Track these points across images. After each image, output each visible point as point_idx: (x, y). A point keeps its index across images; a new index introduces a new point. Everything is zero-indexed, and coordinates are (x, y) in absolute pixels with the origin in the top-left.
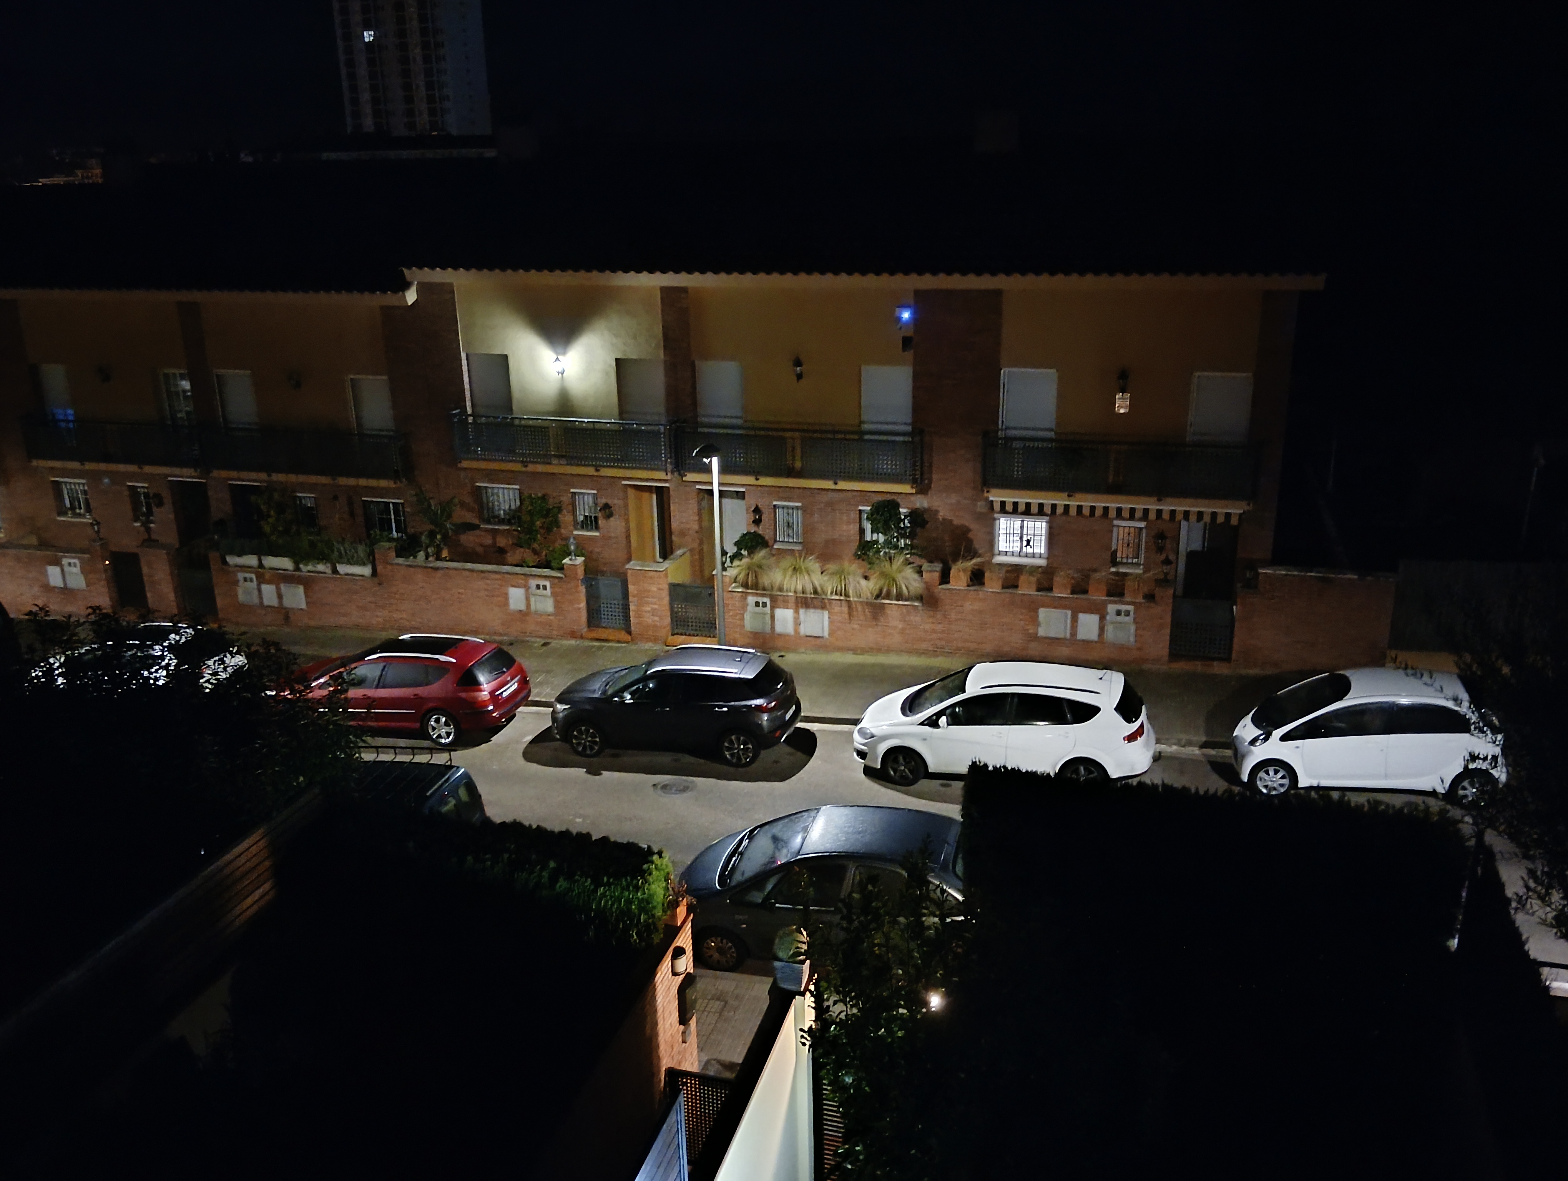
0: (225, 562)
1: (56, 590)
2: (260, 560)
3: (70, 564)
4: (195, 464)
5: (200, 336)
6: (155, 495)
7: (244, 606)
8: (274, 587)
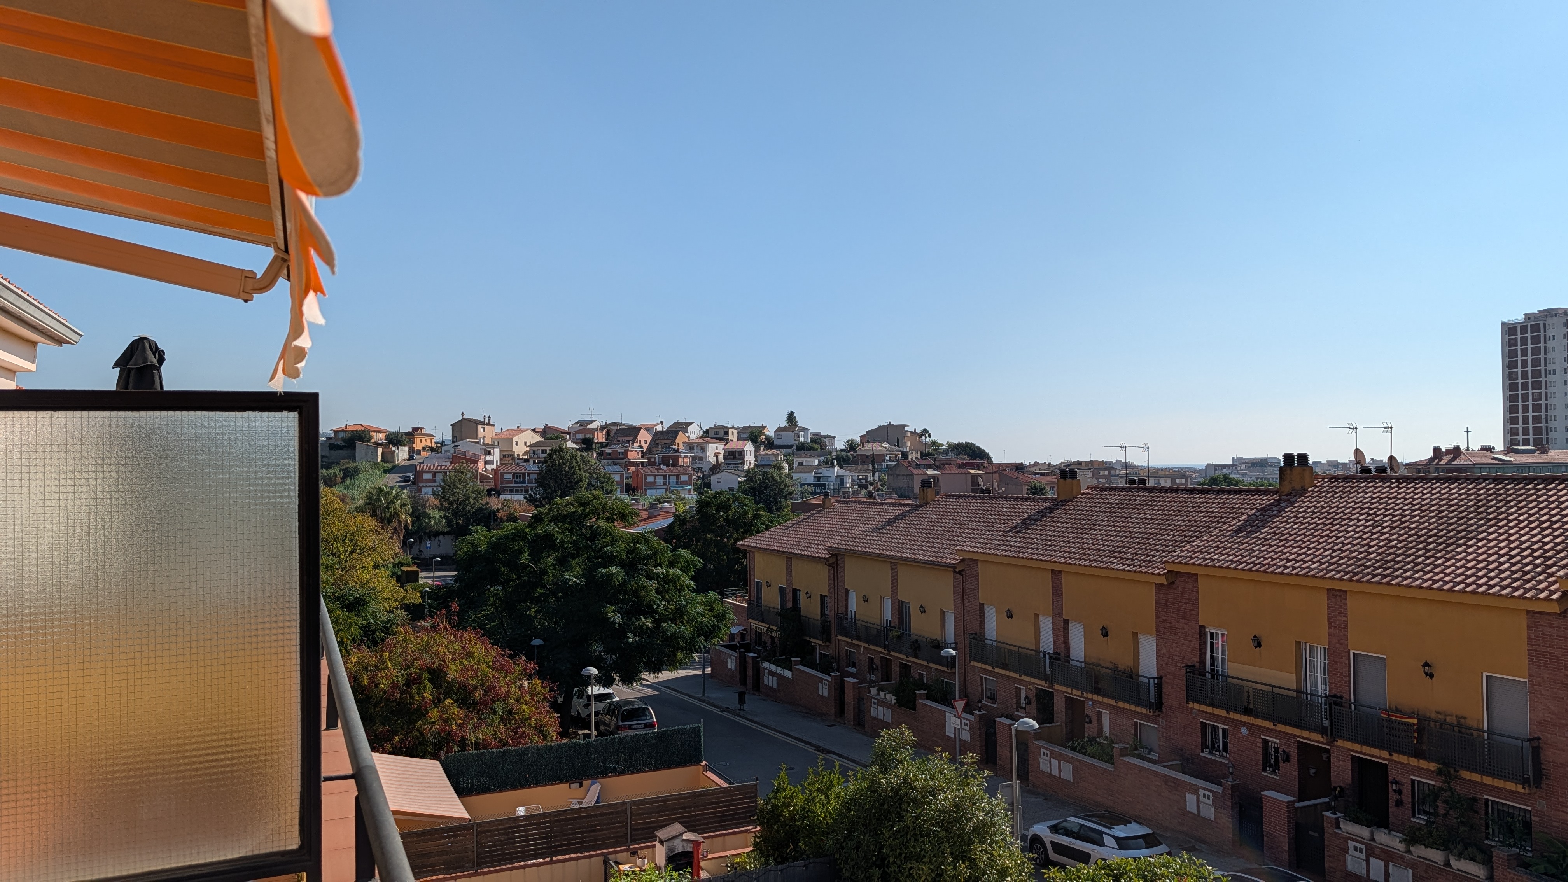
0: (1338, 827)
1: (1190, 815)
2: (1372, 833)
3: (1205, 796)
4: (1323, 731)
5: (1345, 619)
6: (1284, 751)
7: (1350, 874)
8: (1382, 863)
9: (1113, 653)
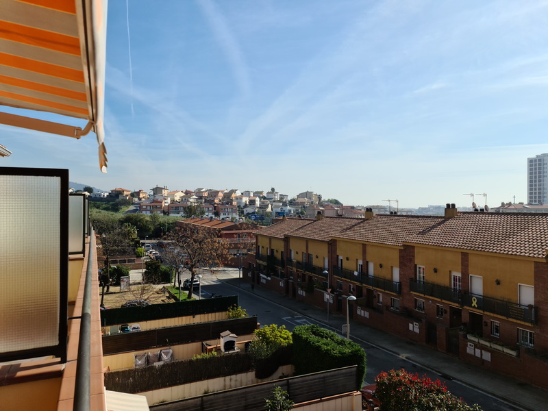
1: (410, 331)
2: (479, 340)
3: (416, 324)
4: (459, 303)
5: (468, 263)
6: (444, 309)
7: (469, 354)
8: (479, 351)
9: (383, 274)
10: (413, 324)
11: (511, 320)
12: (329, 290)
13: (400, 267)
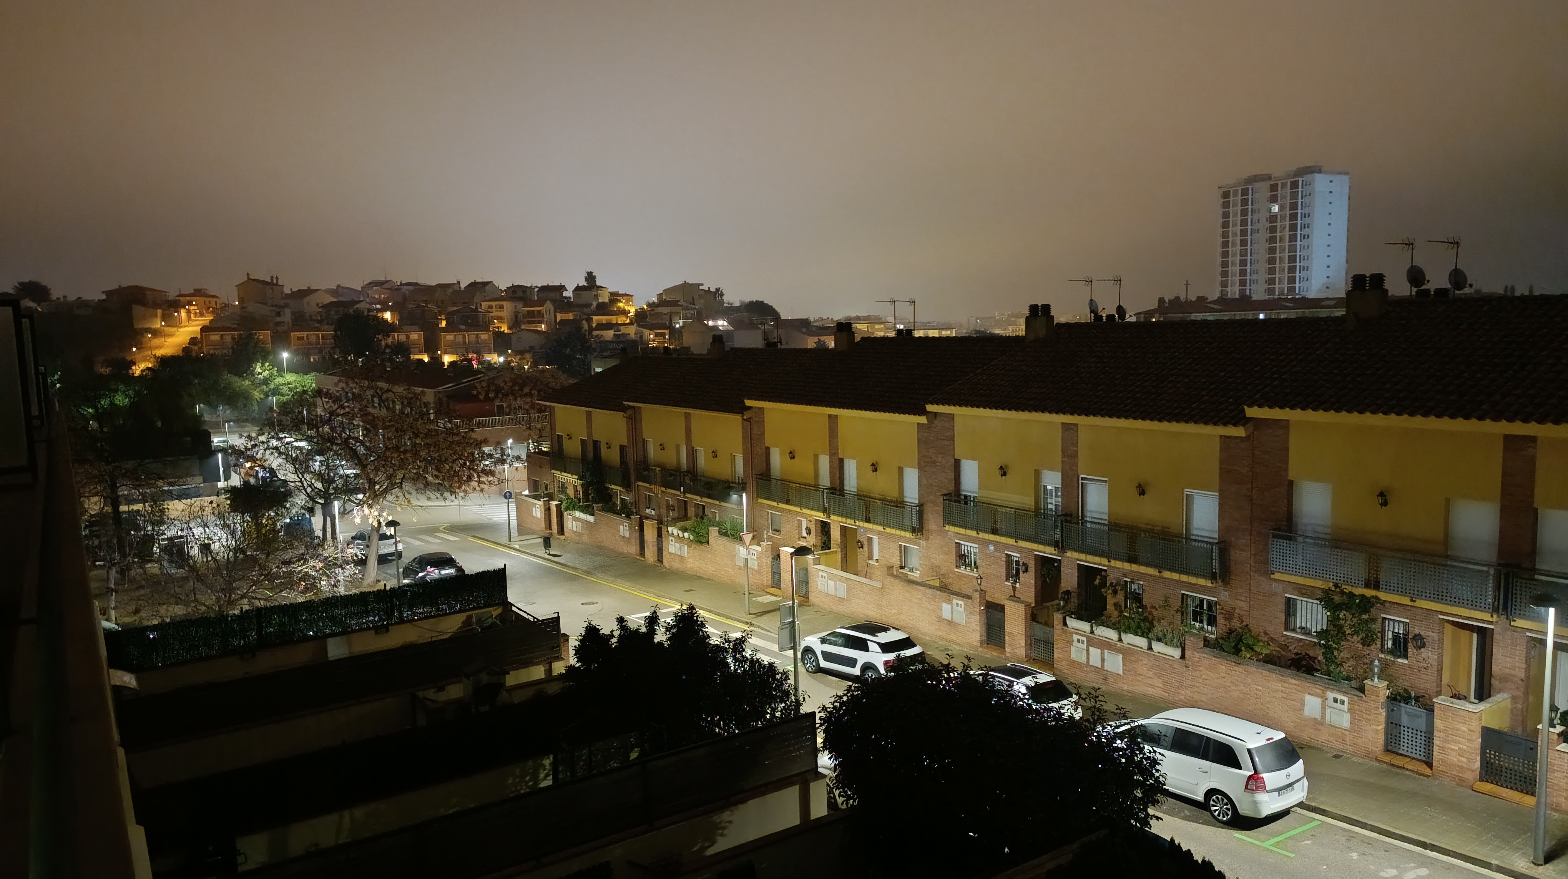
0: (1065, 624)
1: (946, 621)
2: (1092, 628)
3: (958, 604)
4: (1056, 545)
5: (1075, 449)
6: (1023, 563)
7: (1074, 662)
8: (1099, 651)
9: (881, 485)
10: (950, 602)
11: (1167, 574)
12: (748, 538)
13: (921, 469)
